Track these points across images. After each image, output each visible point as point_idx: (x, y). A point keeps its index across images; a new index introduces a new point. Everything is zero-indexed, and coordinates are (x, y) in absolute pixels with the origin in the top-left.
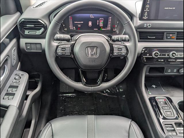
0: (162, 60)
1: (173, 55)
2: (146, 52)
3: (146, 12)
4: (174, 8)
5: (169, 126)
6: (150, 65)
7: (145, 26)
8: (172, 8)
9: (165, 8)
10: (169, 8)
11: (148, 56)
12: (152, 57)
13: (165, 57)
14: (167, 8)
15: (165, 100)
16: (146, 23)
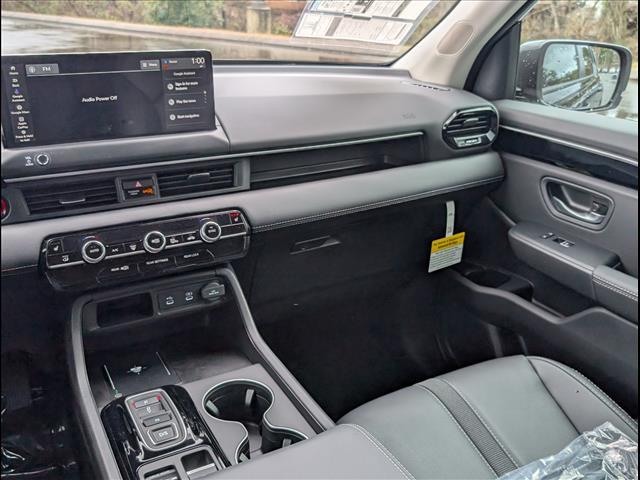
0: (126, 268)
1: (153, 241)
2: (56, 249)
3: (21, 119)
4: (115, 98)
5: (162, 474)
6: (96, 296)
7: (29, 164)
8: (107, 99)
9: (84, 100)
10: (97, 99)
11: (66, 262)
12: (82, 262)
13: (129, 256)
14: (91, 100)
15: (159, 398)
16: (32, 155)
